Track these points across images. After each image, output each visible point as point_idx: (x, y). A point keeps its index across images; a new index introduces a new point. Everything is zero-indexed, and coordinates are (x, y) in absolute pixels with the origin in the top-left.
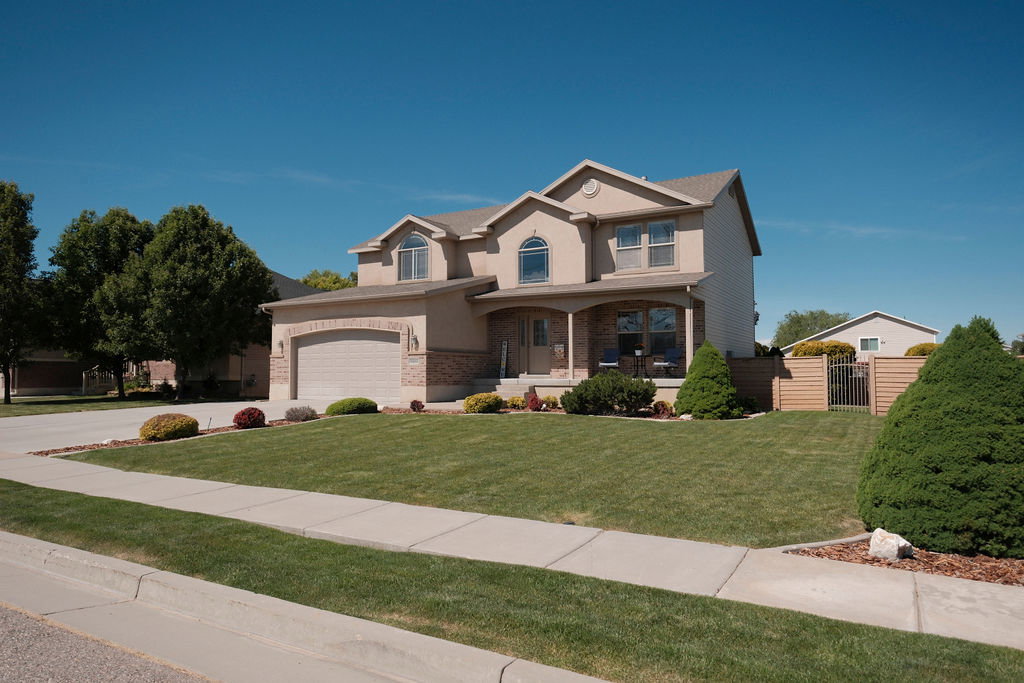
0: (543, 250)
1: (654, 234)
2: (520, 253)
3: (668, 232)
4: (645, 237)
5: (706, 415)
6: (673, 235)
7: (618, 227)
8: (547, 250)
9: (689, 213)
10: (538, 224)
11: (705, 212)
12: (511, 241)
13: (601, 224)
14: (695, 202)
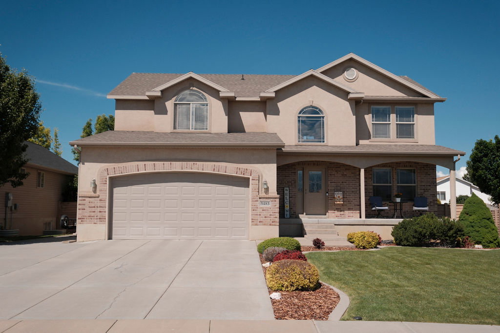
0: (320, 117)
1: (401, 115)
2: (299, 117)
3: (409, 114)
4: (393, 117)
5: (491, 245)
6: (413, 117)
7: (372, 107)
8: (323, 117)
9: (426, 103)
10: (314, 96)
11: (436, 104)
12: (291, 107)
13: (363, 102)
14: (433, 97)
